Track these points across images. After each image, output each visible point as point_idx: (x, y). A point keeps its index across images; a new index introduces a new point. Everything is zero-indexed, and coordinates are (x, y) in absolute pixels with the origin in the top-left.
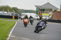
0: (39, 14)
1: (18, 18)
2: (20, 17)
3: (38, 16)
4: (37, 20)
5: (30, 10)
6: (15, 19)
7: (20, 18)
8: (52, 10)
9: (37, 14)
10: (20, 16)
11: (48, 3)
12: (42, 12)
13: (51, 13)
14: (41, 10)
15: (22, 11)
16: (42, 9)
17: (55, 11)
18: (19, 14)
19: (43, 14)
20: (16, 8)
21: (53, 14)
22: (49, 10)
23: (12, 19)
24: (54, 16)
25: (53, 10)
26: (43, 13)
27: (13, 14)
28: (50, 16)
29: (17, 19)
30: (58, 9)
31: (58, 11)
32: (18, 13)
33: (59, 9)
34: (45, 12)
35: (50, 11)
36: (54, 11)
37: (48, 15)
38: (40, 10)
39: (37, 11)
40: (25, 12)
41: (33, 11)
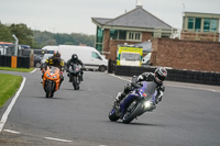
0: (107, 49)
1: (32, 63)
2: (39, 61)
3: (103, 57)
4: (99, 70)
5: (73, 35)
6: (18, 66)
7: (38, 65)
8: (152, 34)
9: (100, 50)
10: (38, 57)
11: (139, 8)
12: (116, 43)
13: (148, 46)
14: (114, 35)
15: (46, 36)
16: (116, 31)
17: (165, 37)
18: (32, 51)
19: (121, 50)
20: (24, 26)
21: (156, 49)
22: (143, 32)
23: (10, 66)
24: (159, 57)
25: (158, 34)
26: (122, 43)
27: (12, 48)
28: (144, 55)
29: (28, 67)
30: (175, 30)
31: (174, 36)
32: (30, 44)
33: (179, 31)
34: (129, 43)
35: (145, 40)
36: (160, 39)
37: (140, 52)
38: (111, 35)
39: (99, 39)
40: (54, 41)
41: (85, 36)
